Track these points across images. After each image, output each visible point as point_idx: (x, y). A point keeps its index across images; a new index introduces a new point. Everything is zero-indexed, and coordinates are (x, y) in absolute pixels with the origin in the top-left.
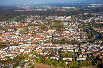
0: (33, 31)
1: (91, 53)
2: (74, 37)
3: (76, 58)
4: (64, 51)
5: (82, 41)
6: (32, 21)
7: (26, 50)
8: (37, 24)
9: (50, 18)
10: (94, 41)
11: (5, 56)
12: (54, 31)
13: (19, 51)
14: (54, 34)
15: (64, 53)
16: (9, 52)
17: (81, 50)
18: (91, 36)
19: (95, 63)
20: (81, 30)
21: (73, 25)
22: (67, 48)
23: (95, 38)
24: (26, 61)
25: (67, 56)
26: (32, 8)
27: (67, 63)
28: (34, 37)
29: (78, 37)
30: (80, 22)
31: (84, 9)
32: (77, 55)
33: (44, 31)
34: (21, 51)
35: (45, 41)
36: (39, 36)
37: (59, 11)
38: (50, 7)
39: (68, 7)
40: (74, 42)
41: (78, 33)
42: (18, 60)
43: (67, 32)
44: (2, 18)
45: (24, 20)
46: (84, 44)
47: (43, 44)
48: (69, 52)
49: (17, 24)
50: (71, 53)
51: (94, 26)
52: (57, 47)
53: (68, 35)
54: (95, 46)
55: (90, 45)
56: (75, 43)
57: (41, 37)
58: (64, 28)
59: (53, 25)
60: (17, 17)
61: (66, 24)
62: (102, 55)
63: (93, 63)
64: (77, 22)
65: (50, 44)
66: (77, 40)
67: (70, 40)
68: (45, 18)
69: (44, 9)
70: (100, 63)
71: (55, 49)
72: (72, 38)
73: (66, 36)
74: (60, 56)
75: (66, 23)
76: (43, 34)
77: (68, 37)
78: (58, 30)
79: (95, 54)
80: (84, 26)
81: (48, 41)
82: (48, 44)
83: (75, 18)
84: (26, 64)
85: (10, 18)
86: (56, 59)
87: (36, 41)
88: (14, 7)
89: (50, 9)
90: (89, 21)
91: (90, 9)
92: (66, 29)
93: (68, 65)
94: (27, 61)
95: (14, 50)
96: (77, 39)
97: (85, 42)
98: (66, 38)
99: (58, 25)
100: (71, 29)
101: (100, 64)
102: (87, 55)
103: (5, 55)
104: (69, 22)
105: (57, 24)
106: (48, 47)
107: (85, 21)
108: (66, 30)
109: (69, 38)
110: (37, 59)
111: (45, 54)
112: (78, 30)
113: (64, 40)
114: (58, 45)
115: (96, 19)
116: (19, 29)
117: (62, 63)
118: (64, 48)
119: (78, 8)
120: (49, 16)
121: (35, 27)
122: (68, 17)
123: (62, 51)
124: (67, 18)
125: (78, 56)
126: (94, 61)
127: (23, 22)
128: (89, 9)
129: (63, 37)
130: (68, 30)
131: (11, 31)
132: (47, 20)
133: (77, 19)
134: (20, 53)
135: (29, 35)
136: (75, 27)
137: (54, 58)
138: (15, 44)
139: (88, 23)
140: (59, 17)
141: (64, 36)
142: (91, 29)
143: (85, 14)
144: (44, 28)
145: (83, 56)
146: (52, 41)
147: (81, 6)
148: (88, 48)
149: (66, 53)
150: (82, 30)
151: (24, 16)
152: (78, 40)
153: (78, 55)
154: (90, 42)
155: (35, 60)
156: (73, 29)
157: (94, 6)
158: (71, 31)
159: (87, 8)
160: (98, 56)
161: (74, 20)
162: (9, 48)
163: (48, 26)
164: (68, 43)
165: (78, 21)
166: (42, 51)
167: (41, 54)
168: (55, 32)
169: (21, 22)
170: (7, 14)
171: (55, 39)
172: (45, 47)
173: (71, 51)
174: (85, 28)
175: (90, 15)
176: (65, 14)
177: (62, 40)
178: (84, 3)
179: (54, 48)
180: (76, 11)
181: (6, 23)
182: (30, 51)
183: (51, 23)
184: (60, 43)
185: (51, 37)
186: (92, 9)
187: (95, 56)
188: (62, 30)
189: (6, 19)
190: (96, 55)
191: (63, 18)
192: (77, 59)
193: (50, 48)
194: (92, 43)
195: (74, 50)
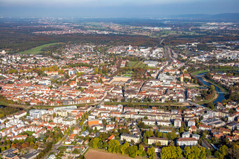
0: (81, 79)
1: (210, 131)
2: (171, 95)
3: (175, 140)
4: (151, 123)
5: (187, 104)
6: (77, 56)
7: (66, 119)
8: (88, 62)
9: (117, 50)
10: (216, 105)
11: (21, 131)
12: (126, 79)
13: (51, 122)
14: (127, 86)
15: (149, 127)
16: (30, 122)
17: (186, 123)
18: (208, 93)
19: (217, 152)
20: (185, 80)
21: (168, 68)
22: (157, 118)
23: (216, 96)
24: (67, 143)
25: (156, 135)
26: (75, 28)
27: (157, 150)
28: (82, 91)
29: (180, 95)
30: (183, 61)
31: (192, 34)
32: (177, 133)
33: (104, 80)
34: (55, 120)
35: (106, 100)
36: (95, 90)
37: (136, 36)
38: (116, 27)
39: (156, 28)
40: (172, 105)
41: (179, 86)
42: (50, 140)
43: (154, 83)
44: (11, 47)
45: (60, 52)
46: (194, 111)
47: (102, 107)
48: (160, 127)
49: (45, 61)
50: (165, 128)
51: (215, 72)
52: (134, 114)
53: (157, 89)
54: (217, 114)
55: (206, 112)
56: (174, 108)
57: (99, 92)
58: (149, 74)
59: (123, 65)
60: (45, 46)
61: (152, 65)
62: (232, 135)
63: (213, 153)
64: (176, 61)
65: (119, 108)
66: (178, 101)
67: (163, 101)
68: (106, 50)
69: (104, 30)
70: (230, 152)
71: (130, 119)
72: (167, 97)
73: (153, 91)
74: (142, 135)
75: (151, 62)
76: (103, 85)
77: (156, 94)
78: (135, 78)
79: (218, 133)
80: (192, 70)
81: (113, 102)
82: (115, 108)
83: (173, 51)
84: (68, 150)
85: (28, 49)
86: (132, 141)
87: (88, 101)
88: (37, 24)
89: (116, 31)
90: (204, 60)
91: (204, 32)
92: (154, 75)
93: (159, 154)
94: (70, 143)
95: (40, 120)
96: (178, 98)
97: (194, 107)
98: (152, 95)
99: (135, 67)
100: (163, 77)
101: (229, 154)
102: (201, 133)
103: (20, 129)
104: (160, 60)
105: (132, 64)
106: (114, 115)
107: (195, 59)
108: (153, 79)
109: (161, 97)
110: (90, 139)
111: (108, 129)
112: (179, 79)
113: (149, 100)
114: (136, 111)
115: (218, 57)
116: (48, 74)
117: (146, 150)
118: (149, 118)
119: (177, 30)
120: (115, 45)
121: (85, 70)
122: (157, 50)
123: (146, 123)
124: (154, 52)
125: (181, 136)
126: (215, 148)
127: (58, 58)
128: (201, 32)
129: (147, 93)
130: (157, 78)
131: (32, 78)
132: (111, 55)
133: (175, 55)
134: (53, 126)
135: (72, 86)
136: (174, 73)
137: (129, 139)
138: (41, 106)
139: (201, 65)
140: (137, 50)
141: (149, 90)
142: (206, 77)
143: (193, 44)
144: (105, 72)
145: (191, 136)
146: (123, 100)
147: (185, 26)
148: (201, 118)
149: (155, 128)
150: (188, 80)
151: (60, 46)
152: (180, 100)
153: (181, 134)
154: (205, 105)
155: (86, 143)
156: (167, 77)
157: (212, 26)
158: (164, 81)
159: (197, 30)
160: (225, 137)
161: (170, 56)
162: (28, 114)
163: (114, 69)
164: (157, 107)
165: (180, 58)
166: (100, 122)
167: (98, 128)
168: (128, 81)
169: (52, 57)
170: (22, 39)
171: (129, 97)
172: (108, 115)
173: (165, 124)
174: (195, 74)
175: (204, 48)
176: (150, 43)
177: (145, 99)
178: (191, 19)
179: (127, 116)
180: (175, 38)
181: (19, 58)
182: (74, 122)
183: (120, 62)
184: (141, 107)
185: (121, 92)
186: (208, 33)
187: (218, 136)
188: (145, 78)
189: (20, 51)
190: (220, 135)
191: (145, 51)
192: (180, 143)
193: (119, 116)
194: (210, 108)
195: (172, 122)
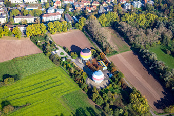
1: (73, 4)
3: (41, 16)
4: (18, 1)
15: (16, 6)
19: (77, 24)
25: (22, 13)
27: (22, 29)
32: (43, 9)
48: (27, 4)
50: (32, 5)
62: (91, 6)
63: (74, 25)
70: (87, 23)
74: (9, 14)
79: (79, 6)
93: (25, 32)
101: (87, 25)
102: (65, 7)
117: (12, 30)
126: (76, 19)
145: (56, 11)
149: (22, 6)
153: (47, 10)
160: (85, 9)
173: (32, 1)
187: (79, 8)
190: (82, 6)
192: (45, 19)
